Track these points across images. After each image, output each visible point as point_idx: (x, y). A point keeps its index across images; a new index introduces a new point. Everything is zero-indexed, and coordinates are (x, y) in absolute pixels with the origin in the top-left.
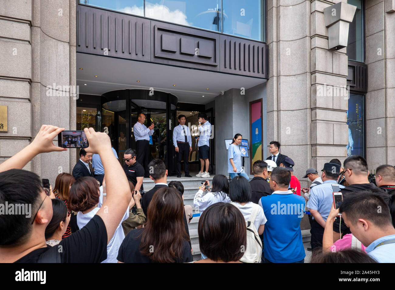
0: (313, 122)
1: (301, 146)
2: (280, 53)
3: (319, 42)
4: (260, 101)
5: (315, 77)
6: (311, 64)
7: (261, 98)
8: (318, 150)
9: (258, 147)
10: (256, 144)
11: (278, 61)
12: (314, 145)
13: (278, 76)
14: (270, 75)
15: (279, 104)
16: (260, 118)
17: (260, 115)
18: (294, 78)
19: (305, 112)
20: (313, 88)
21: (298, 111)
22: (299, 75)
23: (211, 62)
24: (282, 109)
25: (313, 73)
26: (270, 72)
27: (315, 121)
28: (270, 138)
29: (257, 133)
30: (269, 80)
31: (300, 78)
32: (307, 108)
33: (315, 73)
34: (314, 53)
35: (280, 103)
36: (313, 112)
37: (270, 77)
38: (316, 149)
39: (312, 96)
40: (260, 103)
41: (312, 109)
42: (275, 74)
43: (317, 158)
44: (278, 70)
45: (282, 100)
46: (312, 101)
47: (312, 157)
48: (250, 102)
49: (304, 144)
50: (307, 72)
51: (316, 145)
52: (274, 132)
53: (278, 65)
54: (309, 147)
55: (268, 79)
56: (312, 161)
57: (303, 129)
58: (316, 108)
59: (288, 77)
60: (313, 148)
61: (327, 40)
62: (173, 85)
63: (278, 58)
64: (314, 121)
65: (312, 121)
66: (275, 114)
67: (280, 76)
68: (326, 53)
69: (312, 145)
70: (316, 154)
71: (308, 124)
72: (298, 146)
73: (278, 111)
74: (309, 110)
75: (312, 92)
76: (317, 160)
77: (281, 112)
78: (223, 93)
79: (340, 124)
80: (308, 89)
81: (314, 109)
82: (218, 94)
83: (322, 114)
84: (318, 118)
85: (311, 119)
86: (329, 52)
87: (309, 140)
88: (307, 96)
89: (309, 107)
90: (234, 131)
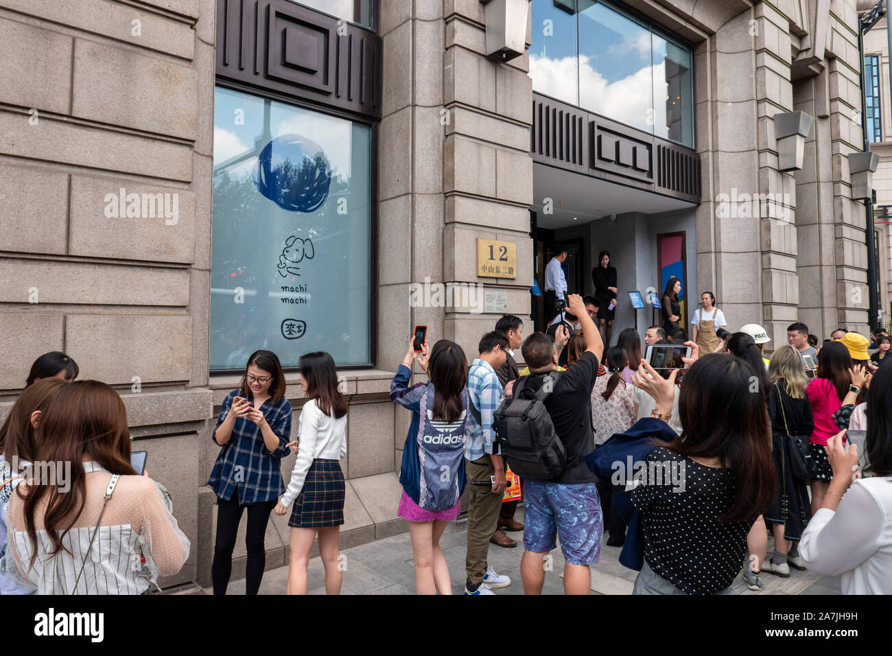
0: (765, 270)
1: (750, 305)
2: (718, 168)
3: (770, 160)
4: (682, 235)
6: (761, 189)
7: (682, 230)
8: (773, 311)
11: (715, 179)
12: (768, 304)
14: (703, 199)
15: (718, 243)
16: (678, 259)
17: (680, 256)
19: (753, 256)
21: (743, 254)
24: (722, 250)
26: (704, 193)
27: (768, 270)
30: (701, 206)
32: (757, 251)
34: (765, 173)
35: (720, 241)
36: (765, 257)
37: (702, 201)
38: (771, 309)
39: (763, 234)
40: (679, 239)
41: (763, 253)
42: (711, 199)
43: (773, 322)
44: (716, 193)
45: (723, 237)
46: (764, 241)
47: (764, 320)
48: (658, 235)
49: (753, 302)
51: (772, 303)
52: (711, 283)
54: (761, 305)
55: (699, 204)
57: (751, 280)
58: (769, 252)
60: (767, 308)
61: (776, 157)
62: (560, 202)
63: (715, 175)
64: (767, 270)
65: (763, 269)
66: (713, 255)
68: (777, 175)
69: (764, 304)
70: (771, 316)
71: (759, 275)
73: (716, 252)
74: (759, 254)
75: (763, 228)
76: (772, 326)
77: (722, 254)
78: (615, 218)
79: (792, 275)
80: (758, 225)
81: (766, 252)
82: (600, 218)
83: (776, 261)
84: (772, 266)
85: (762, 266)
86: (779, 175)
87: (760, 297)
88: (756, 235)
89: (759, 250)
90: (637, 278)
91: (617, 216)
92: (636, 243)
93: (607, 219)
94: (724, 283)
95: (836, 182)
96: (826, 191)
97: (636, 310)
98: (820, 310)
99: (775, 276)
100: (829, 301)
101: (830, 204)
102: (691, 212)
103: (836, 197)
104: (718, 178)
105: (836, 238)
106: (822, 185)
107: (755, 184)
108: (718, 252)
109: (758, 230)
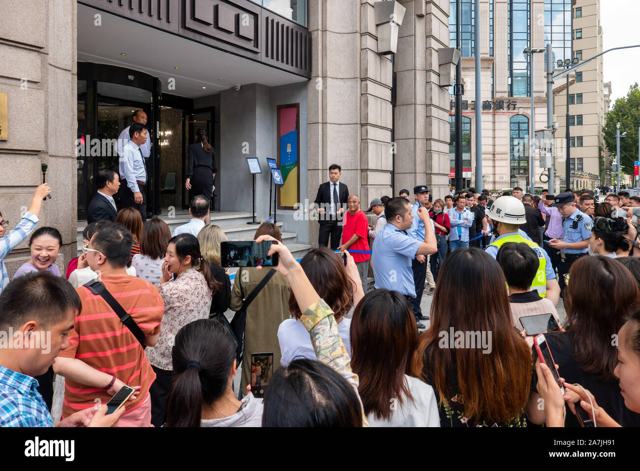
1: (350, 171)
2: (326, 46)
3: (370, 43)
4: (296, 106)
5: (367, 85)
6: (362, 68)
7: (297, 102)
8: (369, 177)
9: (290, 170)
10: (288, 166)
11: (324, 57)
12: (365, 170)
13: (324, 77)
14: (313, 74)
15: (324, 115)
16: (293, 128)
17: (295, 126)
18: (341, 83)
19: (354, 128)
20: (363, 99)
21: (346, 125)
22: (347, 80)
23: (250, 46)
24: (328, 121)
25: (364, 79)
26: (314, 69)
27: (366, 141)
28: (313, 158)
29: (289, 150)
30: (311, 80)
31: (349, 83)
32: (357, 124)
33: (366, 80)
34: (365, 54)
35: (326, 113)
36: (364, 128)
37: (312, 76)
38: (367, 175)
39: (362, 109)
40: (294, 110)
41: (362, 125)
42: (320, 74)
43: (368, 186)
44: (324, 69)
45: (329, 110)
46: (363, 114)
47: (362, 185)
48: (278, 106)
49: (353, 169)
50: (357, 78)
51: (367, 170)
52: (318, 151)
53: (324, 63)
54: (359, 172)
55: (310, 79)
56: (362, 190)
57: (352, 149)
58: (367, 124)
59: (335, 80)
60: (363, 174)
61: (376, 41)
62: (175, 68)
63: (324, 53)
64: (364, 140)
65: (362, 139)
66: (320, 126)
67: (326, 77)
68: (376, 57)
69: (362, 170)
70: (367, 182)
71: (359, 144)
72: (346, 171)
73: (323, 123)
74: (359, 126)
75: (362, 103)
76: (368, 189)
77: (328, 124)
78: (239, 89)
79: (387, 145)
80: (359, 100)
81: (364, 124)
82: (228, 88)
83: (372, 133)
84: (369, 137)
85: (361, 137)
86: (378, 57)
87: (359, 164)
88: (357, 108)
89: (359, 122)
90: (257, 145)
91: (241, 87)
92: (257, 113)
93: (233, 89)
94: (328, 152)
95: (428, 71)
96: (420, 77)
97: (254, 175)
98: (413, 175)
99: (371, 146)
100: (420, 168)
101: (423, 88)
102: (303, 86)
103: (428, 83)
104: (326, 55)
105: (427, 117)
106: (418, 73)
107: (356, 63)
108: (324, 123)
109: (359, 105)
